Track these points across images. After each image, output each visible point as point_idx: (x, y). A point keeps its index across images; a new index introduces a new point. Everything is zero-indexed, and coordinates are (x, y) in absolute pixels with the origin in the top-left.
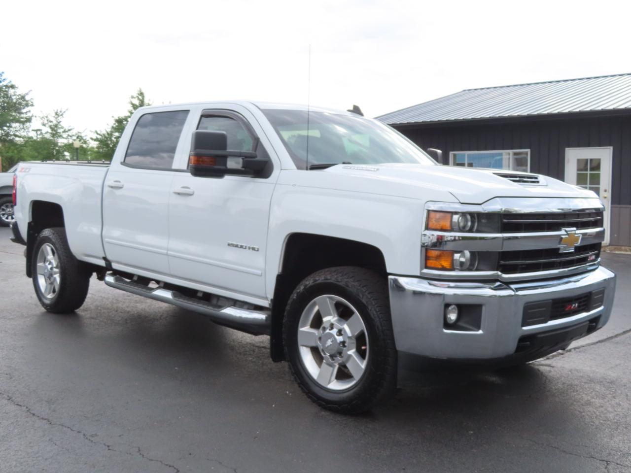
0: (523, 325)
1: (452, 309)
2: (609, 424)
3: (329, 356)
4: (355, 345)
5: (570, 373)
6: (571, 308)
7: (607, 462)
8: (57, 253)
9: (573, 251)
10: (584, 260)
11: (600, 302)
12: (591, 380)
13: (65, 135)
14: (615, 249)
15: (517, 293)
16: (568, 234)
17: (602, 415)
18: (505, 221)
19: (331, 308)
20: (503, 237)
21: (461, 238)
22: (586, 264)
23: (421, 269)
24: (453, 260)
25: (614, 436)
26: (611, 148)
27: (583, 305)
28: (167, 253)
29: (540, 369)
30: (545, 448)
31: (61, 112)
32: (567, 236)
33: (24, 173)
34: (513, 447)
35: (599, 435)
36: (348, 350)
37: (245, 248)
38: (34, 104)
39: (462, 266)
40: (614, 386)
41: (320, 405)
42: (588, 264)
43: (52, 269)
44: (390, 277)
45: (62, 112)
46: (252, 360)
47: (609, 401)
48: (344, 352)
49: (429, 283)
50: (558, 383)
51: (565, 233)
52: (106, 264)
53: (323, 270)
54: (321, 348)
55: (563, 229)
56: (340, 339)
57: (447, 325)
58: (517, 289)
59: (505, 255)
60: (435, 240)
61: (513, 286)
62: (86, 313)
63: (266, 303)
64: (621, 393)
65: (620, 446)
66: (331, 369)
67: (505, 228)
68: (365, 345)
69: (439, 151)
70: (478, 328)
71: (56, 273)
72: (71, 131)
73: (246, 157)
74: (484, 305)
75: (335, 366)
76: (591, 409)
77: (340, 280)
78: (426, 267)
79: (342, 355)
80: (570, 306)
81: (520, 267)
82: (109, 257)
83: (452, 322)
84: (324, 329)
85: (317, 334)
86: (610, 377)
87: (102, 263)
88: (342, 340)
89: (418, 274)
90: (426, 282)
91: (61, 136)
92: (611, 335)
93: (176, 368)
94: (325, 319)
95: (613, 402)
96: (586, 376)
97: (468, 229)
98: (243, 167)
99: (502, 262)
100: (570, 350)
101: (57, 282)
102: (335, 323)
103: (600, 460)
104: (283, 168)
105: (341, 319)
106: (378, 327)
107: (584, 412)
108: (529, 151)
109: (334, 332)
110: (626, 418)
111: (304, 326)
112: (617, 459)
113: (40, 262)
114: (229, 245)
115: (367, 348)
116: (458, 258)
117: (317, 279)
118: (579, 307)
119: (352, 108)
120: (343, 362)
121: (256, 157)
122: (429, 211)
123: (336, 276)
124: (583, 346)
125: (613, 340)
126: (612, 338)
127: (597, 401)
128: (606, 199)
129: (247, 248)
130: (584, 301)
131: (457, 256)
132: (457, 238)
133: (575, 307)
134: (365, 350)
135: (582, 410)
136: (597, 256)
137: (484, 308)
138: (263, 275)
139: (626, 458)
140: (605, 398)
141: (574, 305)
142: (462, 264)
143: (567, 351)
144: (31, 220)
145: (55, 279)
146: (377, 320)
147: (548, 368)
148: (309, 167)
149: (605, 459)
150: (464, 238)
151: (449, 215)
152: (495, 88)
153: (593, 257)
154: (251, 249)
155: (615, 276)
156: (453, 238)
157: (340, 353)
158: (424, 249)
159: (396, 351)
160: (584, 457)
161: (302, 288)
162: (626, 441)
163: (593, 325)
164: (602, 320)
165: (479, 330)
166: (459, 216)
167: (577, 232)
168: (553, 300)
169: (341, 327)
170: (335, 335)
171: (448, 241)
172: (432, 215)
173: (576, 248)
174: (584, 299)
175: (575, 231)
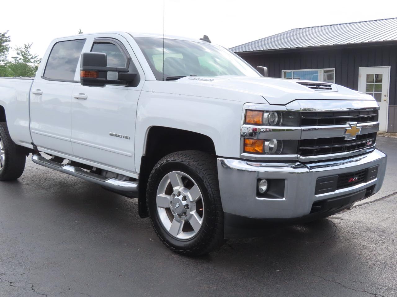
0: (316, 194)
1: (264, 182)
2: (379, 264)
3: (178, 215)
4: (195, 207)
5: (354, 224)
6: (352, 180)
7: (375, 295)
8: (2, 139)
9: (355, 138)
10: (364, 145)
11: (375, 175)
12: (368, 230)
13: (32, 61)
14: (391, 135)
15: (311, 171)
16: (351, 127)
17: (374, 257)
18: (304, 117)
19: (179, 181)
20: (301, 129)
21: (271, 130)
22: (365, 148)
23: (241, 153)
24: (264, 146)
25: (382, 274)
26: (390, 67)
27: (362, 178)
28: (71, 140)
29: (333, 221)
30: (330, 284)
31: (28, 45)
32: (350, 128)
34: (307, 283)
35: (371, 273)
36: (191, 211)
37: (121, 137)
38: (11, 40)
39: (271, 151)
40: (385, 234)
41: (172, 250)
42: (366, 148)
44: (218, 158)
45: (30, 45)
46: (131, 214)
47: (380, 246)
48: (187, 212)
49: (247, 163)
50: (344, 232)
51: (349, 126)
52: (34, 147)
53: (173, 153)
54: (172, 209)
55: (347, 123)
56: (184, 203)
57: (259, 194)
58: (312, 168)
59: (303, 142)
60: (251, 131)
61: (309, 165)
62: (24, 180)
63: (136, 176)
64: (389, 240)
65: (386, 282)
66: (179, 224)
67: (303, 122)
68: (202, 208)
69: (265, 68)
70: (283, 197)
71: (2, 154)
72: (37, 58)
73: (120, 72)
74: (287, 179)
75: (182, 222)
76: (367, 252)
77: (184, 161)
78: (245, 152)
79: (187, 214)
81: (315, 150)
82: (35, 143)
83: (263, 192)
84: (174, 195)
85: (169, 199)
86: (382, 228)
87: (31, 147)
88: (186, 204)
89: (239, 157)
90: (245, 162)
91: (29, 61)
92: (385, 195)
93: (76, 221)
94: (175, 188)
95: (383, 247)
96: (365, 227)
97: (275, 123)
98: (118, 79)
99: (301, 148)
100: (355, 207)
101: (3, 159)
102: (182, 191)
103: (370, 294)
104: (146, 79)
105: (186, 189)
106: (210, 195)
107: (361, 254)
108: (334, 69)
109: (181, 197)
110: (391, 259)
111: (160, 193)
112: (383, 293)
114: (110, 135)
115: (203, 209)
116: (268, 145)
117: (169, 159)
118: (358, 179)
119: (203, 37)
120: (187, 219)
121: (128, 71)
122: (246, 110)
123: (181, 158)
124: (365, 204)
125: (386, 199)
126: (385, 197)
127: (371, 246)
128: (386, 101)
129: (123, 137)
130: (362, 175)
131: (267, 143)
132: (268, 130)
133: (355, 179)
135: (360, 253)
136: (374, 142)
137: (286, 182)
138: (133, 156)
139: (390, 292)
140: (377, 244)
141: (355, 178)
142: (271, 149)
143: (353, 208)
145: (2, 157)
146: (209, 190)
147: (338, 221)
148: (165, 79)
149: (374, 293)
150: (274, 130)
151: (261, 113)
152: (313, 27)
153: (371, 143)
154: (125, 138)
155: (386, 156)
156: (265, 130)
157: (185, 213)
158: (243, 139)
159: (223, 212)
160: (358, 291)
161: (159, 166)
162: (390, 278)
163: (369, 192)
164: (376, 188)
165: (283, 198)
166: (268, 113)
167: (358, 125)
168: (339, 175)
169: (186, 194)
170: (181, 200)
171: (261, 132)
172: (249, 113)
173: (357, 136)
174: (362, 174)
175: (356, 124)
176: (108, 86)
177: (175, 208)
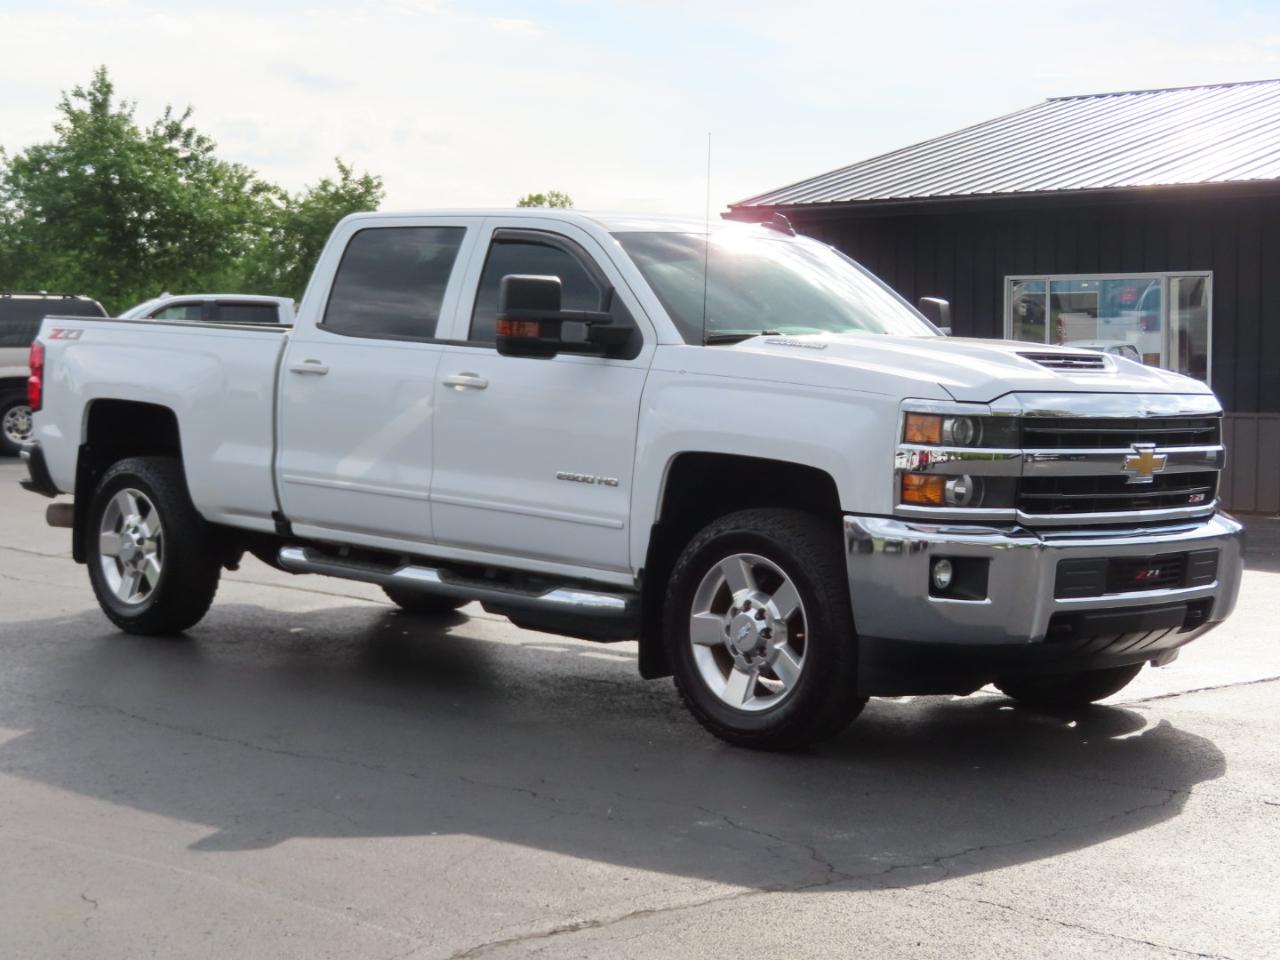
0: (1058, 595)
1: (943, 565)
3: (743, 655)
4: (785, 634)
6: (1146, 576)
9: (1151, 482)
10: (1181, 501)
11: (1209, 574)
15: (1046, 544)
16: (1138, 454)
18: (1028, 429)
19: (747, 577)
20: (1021, 453)
21: (960, 457)
22: (1185, 507)
23: (895, 504)
24: (943, 490)
27: (1172, 576)
28: (429, 496)
32: (1137, 457)
33: (66, 341)
36: (776, 642)
37: (592, 483)
39: (959, 500)
42: (1189, 508)
43: (141, 541)
44: (847, 518)
48: (768, 647)
49: (907, 526)
51: (1134, 452)
52: (277, 526)
54: (729, 645)
55: (1132, 445)
56: (761, 625)
57: (935, 590)
58: (1047, 539)
60: (916, 459)
63: (627, 579)
66: (746, 679)
67: (1028, 441)
68: (803, 632)
69: (943, 302)
70: (984, 596)
71: (150, 551)
73: (594, 322)
74: (993, 558)
75: (753, 672)
77: (760, 528)
78: (903, 502)
79: (766, 652)
80: (1144, 573)
82: (288, 512)
83: (943, 585)
84: (735, 611)
85: (722, 622)
87: (269, 525)
88: (765, 626)
89: (890, 513)
90: (903, 524)
94: (736, 596)
97: (968, 441)
98: (588, 340)
99: (1024, 495)
101: (153, 572)
102: (753, 600)
104: (660, 342)
105: (763, 593)
109: (752, 613)
111: (700, 609)
113: (107, 529)
114: (560, 477)
115: (805, 634)
116: (951, 488)
117: (723, 528)
118: (1162, 576)
120: (767, 662)
121: (610, 322)
122: (907, 414)
123: (753, 522)
129: (596, 482)
130: (1172, 568)
131: (950, 485)
132: (953, 457)
133: (1154, 574)
134: (803, 639)
136: (1210, 495)
137: (992, 563)
138: (626, 526)
141: (1152, 572)
142: (959, 496)
144: (85, 441)
145: (148, 564)
148: (707, 340)
150: (965, 457)
151: (938, 419)
153: (1201, 497)
154: (603, 484)
156: (945, 457)
157: (762, 649)
158: (899, 478)
159: (857, 636)
161: (697, 544)
163: (1196, 613)
164: (1215, 609)
165: (984, 599)
166: (953, 421)
167: (1158, 450)
168: (1109, 558)
169: (762, 606)
170: (753, 618)
171: (937, 463)
172: (912, 420)
173: (1157, 477)
174: (1172, 564)
175: (1153, 448)
176: (561, 358)
177: (739, 637)
